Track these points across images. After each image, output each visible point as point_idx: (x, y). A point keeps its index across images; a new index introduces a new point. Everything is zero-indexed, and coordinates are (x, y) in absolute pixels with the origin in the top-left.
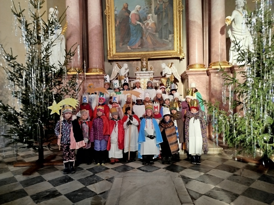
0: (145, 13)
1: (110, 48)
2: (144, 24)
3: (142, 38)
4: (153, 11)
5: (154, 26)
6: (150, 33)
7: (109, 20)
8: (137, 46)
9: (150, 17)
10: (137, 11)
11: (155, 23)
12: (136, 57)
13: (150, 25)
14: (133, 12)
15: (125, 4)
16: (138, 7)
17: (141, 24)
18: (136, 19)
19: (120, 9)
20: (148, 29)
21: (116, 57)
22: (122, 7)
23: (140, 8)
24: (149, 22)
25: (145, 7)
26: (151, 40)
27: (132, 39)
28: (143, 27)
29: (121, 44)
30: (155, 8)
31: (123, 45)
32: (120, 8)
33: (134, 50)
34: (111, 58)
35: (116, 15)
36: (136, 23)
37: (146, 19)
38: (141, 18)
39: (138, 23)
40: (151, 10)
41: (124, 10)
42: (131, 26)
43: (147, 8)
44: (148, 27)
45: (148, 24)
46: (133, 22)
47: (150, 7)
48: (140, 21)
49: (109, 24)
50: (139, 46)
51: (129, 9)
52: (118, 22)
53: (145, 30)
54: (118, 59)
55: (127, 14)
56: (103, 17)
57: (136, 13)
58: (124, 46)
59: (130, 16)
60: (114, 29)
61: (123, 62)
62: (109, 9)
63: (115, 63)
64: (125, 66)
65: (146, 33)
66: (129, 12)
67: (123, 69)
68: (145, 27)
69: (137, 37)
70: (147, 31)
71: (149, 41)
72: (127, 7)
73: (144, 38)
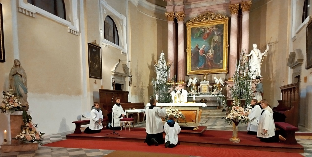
1: (188, 69)
2: (206, 55)
3: (205, 63)
4: (212, 48)
5: (212, 56)
6: (210, 60)
7: (188, 54)
9: (210, 51)
10: (203, 48)
11: (213, 54)
12: (202, 73)
13: (210, 55)
14: (201, 49)
15: (197, 45)
16: (204, 46)
20: (209, 58)
21: (191, 74)
22: (195, 46)
23: (205, 47)
25: (208, 46)
26: (211, 63)
27: (200, 63)
29: (194, 66)
30: (213, 46)
32: (194, 47)
33: (200, 69)
34: (188, 74)
35: (192, 51)
36: (202, 55)
37: (208, 52)
38: (205, 52)
39: (204, 54)
40: (211, 47)
41: (196, 48)
42: (200, 56)
43: (209, 46)
44: (209, 57)
45: (209, 55)
47: (211, 46)
49: (188, 56)
50: (203, 67)
52: (193, 55)
56: (185, 53)
57: (202, 49)
58: (196, 67)
59: (199, 51)
60: (190, 58)
61: (195, 76)
62: (188, 48)
63: (190, 76)
64: (195, 79)
65: (208, 60)
66: (199, 49)
67: (194, 80)
68: (207, 57)
69: (203, 62)
70: (208, 59)
71: (209, 64)
72: (198, 47)
73: (207, 63)
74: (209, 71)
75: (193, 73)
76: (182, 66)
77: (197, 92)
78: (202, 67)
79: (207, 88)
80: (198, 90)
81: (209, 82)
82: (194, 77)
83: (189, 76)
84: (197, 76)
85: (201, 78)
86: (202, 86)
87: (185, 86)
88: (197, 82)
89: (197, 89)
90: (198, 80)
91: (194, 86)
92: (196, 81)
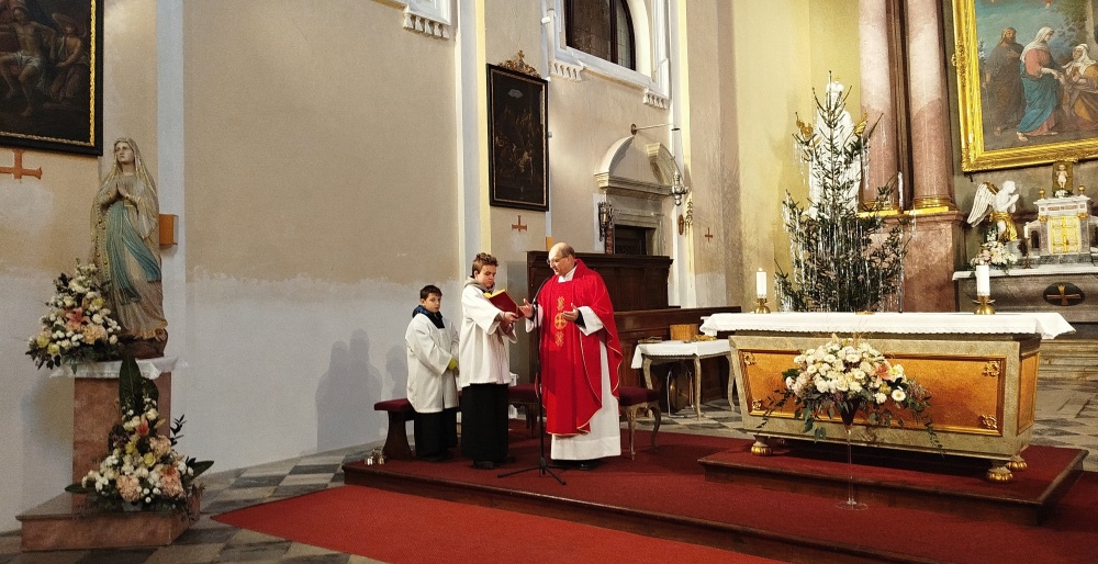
0: (1067, 44)
1: (967, 144)
2: (1064, 71)
3: (1058, 107)
4: (1091, 34)
5: (1094, 74)
6: (1083, 94)
7: (963, 78)
8: (1046, 130)
9: (1081, 51)
10: (1044, 42)
12: (1042, 158)
13: (1082, 71)
14: (1030, 47)
15: (1006, 30)
16: (1044, 31)
17: (1054, 72)
18: (1040, 64)
19: (994, 46)
20: (1077, 84)
21: (984, 164)
22: (999, 38)
23: (1051, 34)
24: (1078, 64)
25: (1066, 28)
26: (1088, 108)
27: (1031, 113)
28: (1062, 80)
29: (999, 129)
30: (1096, 28)
31: (1002, 131)
32: (993, 43)
33: (1033, 141)
34: (970, 166)
35: (982, 61)
36: (1040, 73)
37: (1071, 59)
39: (1047, 70)
40: (1085, 33)
41: (1004, 44)
42: (1025, 81)
43: (1070, 29)
44: (1075, 79)
45: (1077, 69)
46: (1030, 72)
47: (1082, 27)
48: (1052, 65)
49: (964, 86)
50: (1050, 130)
51: (1018, 41)
52: (988, 77)
53: (1067, 88)
54: (990, 167)
55: (1013, 53)
56: (947, 71)
57: (1038, 47)
58: (1009, 133)
59: (1022, 58)
60: (977, 94)
61: (1005, 173)
62: (962, 51)
63: (982, 176)
64: (1009, 186)
65: (1070, 94)
66: (1020, 49)
67: (1003, 194)
68: (1068, 80)
69: (1044, 108)
70: (1073, 89)
71: (1082, 112)
72: (1013, 38)
73: (1065, 108)
74: (1080, 148)
75: (997, 163)
76: (933, 133)
77: (1023, 248)
78: (1045, 131)
79: (1078, 229)
80: (1029, 242)
81: (1084, 199)
82: (1004, 181)
83: (975, 177)
84: (1015, 173)
85: (1040, 183)
86: (1050, 223)
87: (953, 222)
88: (1020, 202)
89: (1020, 235)
90: (1026, 195)
91: (1002, 225)
92: (1016, 198)
